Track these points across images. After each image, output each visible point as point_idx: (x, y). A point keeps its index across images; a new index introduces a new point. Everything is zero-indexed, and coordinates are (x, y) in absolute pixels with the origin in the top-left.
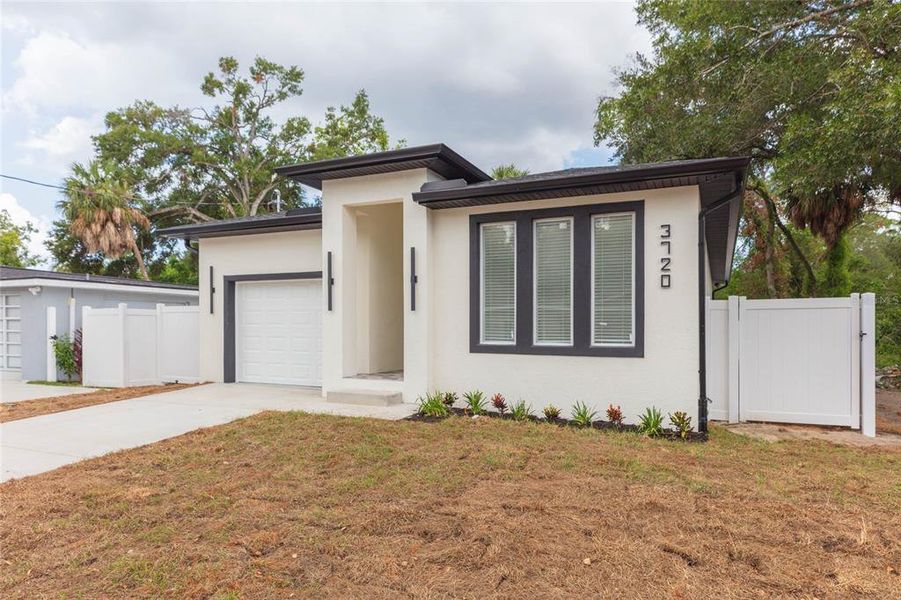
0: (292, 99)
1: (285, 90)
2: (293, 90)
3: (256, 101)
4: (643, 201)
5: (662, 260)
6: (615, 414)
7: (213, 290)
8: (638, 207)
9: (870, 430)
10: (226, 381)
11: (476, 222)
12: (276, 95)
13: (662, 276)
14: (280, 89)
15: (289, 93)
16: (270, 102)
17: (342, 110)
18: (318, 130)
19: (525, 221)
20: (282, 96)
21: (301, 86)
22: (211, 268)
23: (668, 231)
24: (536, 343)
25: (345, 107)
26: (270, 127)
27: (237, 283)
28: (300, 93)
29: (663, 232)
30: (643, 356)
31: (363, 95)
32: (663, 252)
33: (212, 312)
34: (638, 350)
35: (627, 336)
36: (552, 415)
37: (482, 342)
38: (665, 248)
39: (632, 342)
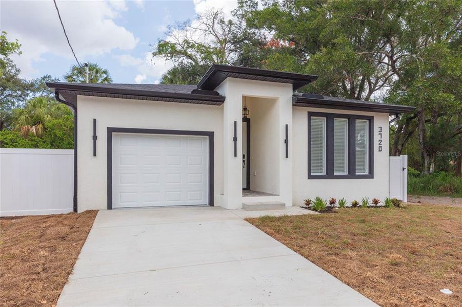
4: (373, 116)
5: (380, 140)
6: (376, 202)
7: (95, 138)
8: (371, 119)
9: (406, 201)
10: (108, 209)
11: (310, 114)
13: (379, 147)
19: (330, 118)
22: (95, 120)
23: (381, 129)
24: (335, 174)
27: (113, 133)
30: (373, 178)
33: (94, 155)
34: (371, 175)
35: (364, 170)
36: (355, 205)
37: (312, 174)
38: (380, 136)
39: (367, 172)
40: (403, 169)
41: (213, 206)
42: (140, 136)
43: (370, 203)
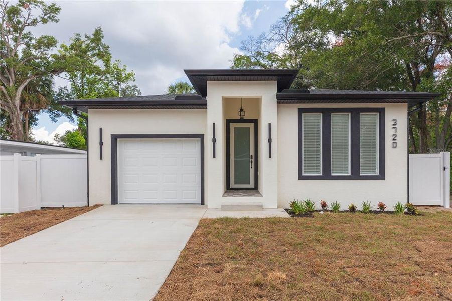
0: (50, 23)
1: (46, 17)
2: (52, 18)
3: (22, 20)
4: (384, 108)
5: (393, 135)
6: (382, 206)
7: (101, 144)
8: (382, 112)
9: (448, 206)
10: (112, 204)
11: (301, 111)
12: (39, 19)
13: (393, 143)
14: (43, 16)
15: (49, 19)
16: (34, 22)
17: (86, 37)
18: (62, 46)
19: (327, 113)
20: (44, 21)
21: (58, 16)
22: (101, 129)
23: (396, 122)
24: (333, 174)
25: (88, 35)
26: (31, 39)
27: (118, 139)
28: (57, 21)
29: (393, 123)
30: (385, 179)
31: (100, 30)
32: (393, 132)
33: (101, 158)
34: (382, 176)
35: (374, 170)
36: (353, 209)
37: (303, 174)
38: (394, 130)
39: (377, 173)
40: (445, 168)
41: (204, 204)
42: (141, 141)
43: (376, 208)
